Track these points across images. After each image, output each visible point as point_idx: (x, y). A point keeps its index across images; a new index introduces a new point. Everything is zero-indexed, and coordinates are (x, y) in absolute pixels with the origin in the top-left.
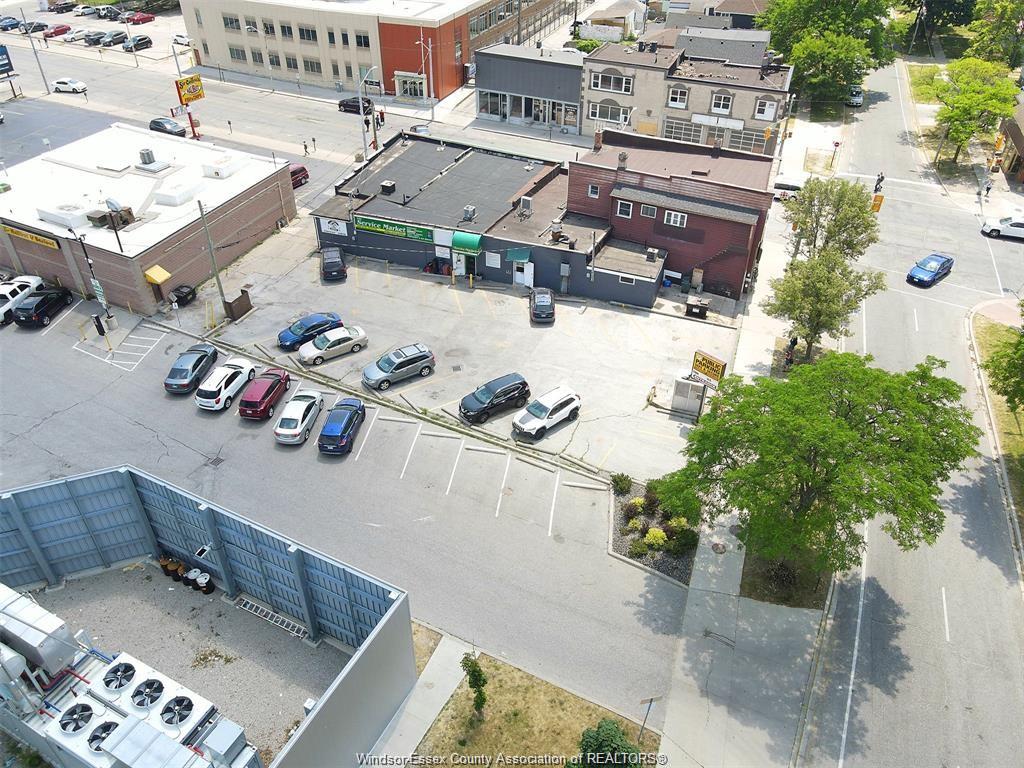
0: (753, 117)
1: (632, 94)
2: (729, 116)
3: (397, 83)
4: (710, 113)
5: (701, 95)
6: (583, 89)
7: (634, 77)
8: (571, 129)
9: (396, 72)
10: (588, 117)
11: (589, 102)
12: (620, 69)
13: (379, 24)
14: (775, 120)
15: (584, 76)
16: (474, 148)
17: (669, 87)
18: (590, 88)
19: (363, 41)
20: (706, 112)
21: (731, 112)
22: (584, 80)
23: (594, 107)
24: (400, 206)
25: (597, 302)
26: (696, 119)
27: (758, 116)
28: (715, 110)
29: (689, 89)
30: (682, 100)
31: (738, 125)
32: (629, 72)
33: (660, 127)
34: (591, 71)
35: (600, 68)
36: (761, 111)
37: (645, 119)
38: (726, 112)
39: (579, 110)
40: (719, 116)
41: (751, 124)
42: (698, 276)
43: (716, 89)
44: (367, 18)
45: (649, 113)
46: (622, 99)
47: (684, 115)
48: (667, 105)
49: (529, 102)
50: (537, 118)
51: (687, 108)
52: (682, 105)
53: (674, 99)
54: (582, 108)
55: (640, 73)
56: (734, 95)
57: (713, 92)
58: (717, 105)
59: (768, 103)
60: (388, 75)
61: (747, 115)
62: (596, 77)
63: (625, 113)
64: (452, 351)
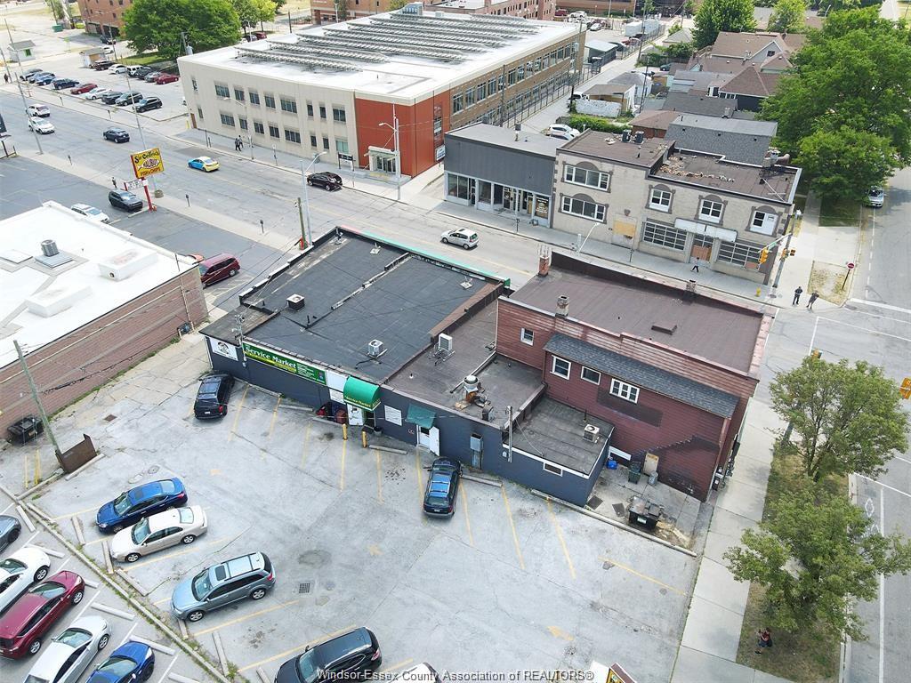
0: (748, 229)
1: (609, 191)
2: (720, 225)
3: (371, 158)
4: (696, 220)
5: (687, 199)
6: (555, 181)
7: (611, 173)
8: (542, 221)
9: (370, 148)
10: (560, 211)
11: (562, 195)
12: (596, 163)
13: (356, 100)
14: (774, 235)
15: (556, 167)
16: (411, 253)
17: (651, 187)
18: (563, 181)
19: (339, 115)
20: (692, 218)
21: (721, 221)
22: (556, 172)
23: (567, 201)
24: (302, 330)
25: (514, 487)
26: (680, 225)
27: (754, 228)
28: (703, 217)
29: (674, 192)
30: (665, 203)
31: (731, 237)
32: (607, 167)
33: (639, 229)
34: (564, 163)
35: (574, 160)
36: (758, 223)
37: (622, 219)
38: (716, 220)
39: (550, 203)
40: (707, 223)
41: (745, 236)
42: (652, 463)
43: (705, 194)
44: (343, 93)
45: (627, 213)
46: (598, 196)
47: (667, 219)
48: (647, 207)
49: (498, 189)
50: (507, 205)
51: (670, 212)
52: (665, 208)
53: (656, 201)
54: (553, 200)
55: (618, 170)
56: (726, 203)
57: (701, 197)
58: (705, 212)
59: (766, 215)
60: (363, 149)
61: (741, 226)
62: (570, 170)
63: (601, 209)
64: (310, 553)
